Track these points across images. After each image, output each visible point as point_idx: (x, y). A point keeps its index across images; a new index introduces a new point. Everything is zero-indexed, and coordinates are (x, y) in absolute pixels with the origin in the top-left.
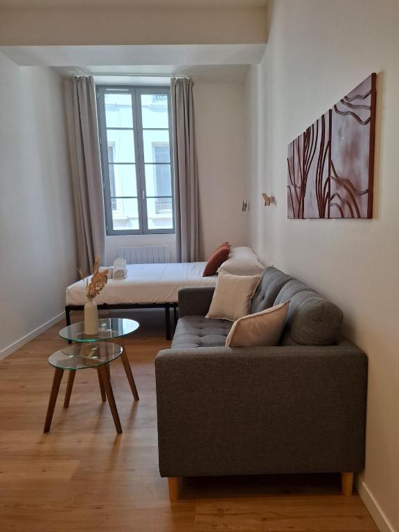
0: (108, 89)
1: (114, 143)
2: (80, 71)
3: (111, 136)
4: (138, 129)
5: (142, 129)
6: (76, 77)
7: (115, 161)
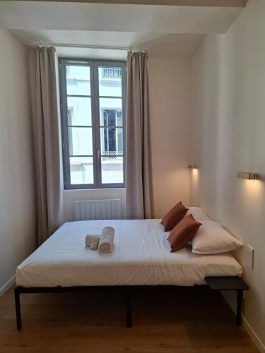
0: (69, 62)
1: (72, 108)
2: (42, 42)
3: (71, 102)
4: (95, 97)
5: (99, 97)
6: (39, 47)
7: (73, 124)
